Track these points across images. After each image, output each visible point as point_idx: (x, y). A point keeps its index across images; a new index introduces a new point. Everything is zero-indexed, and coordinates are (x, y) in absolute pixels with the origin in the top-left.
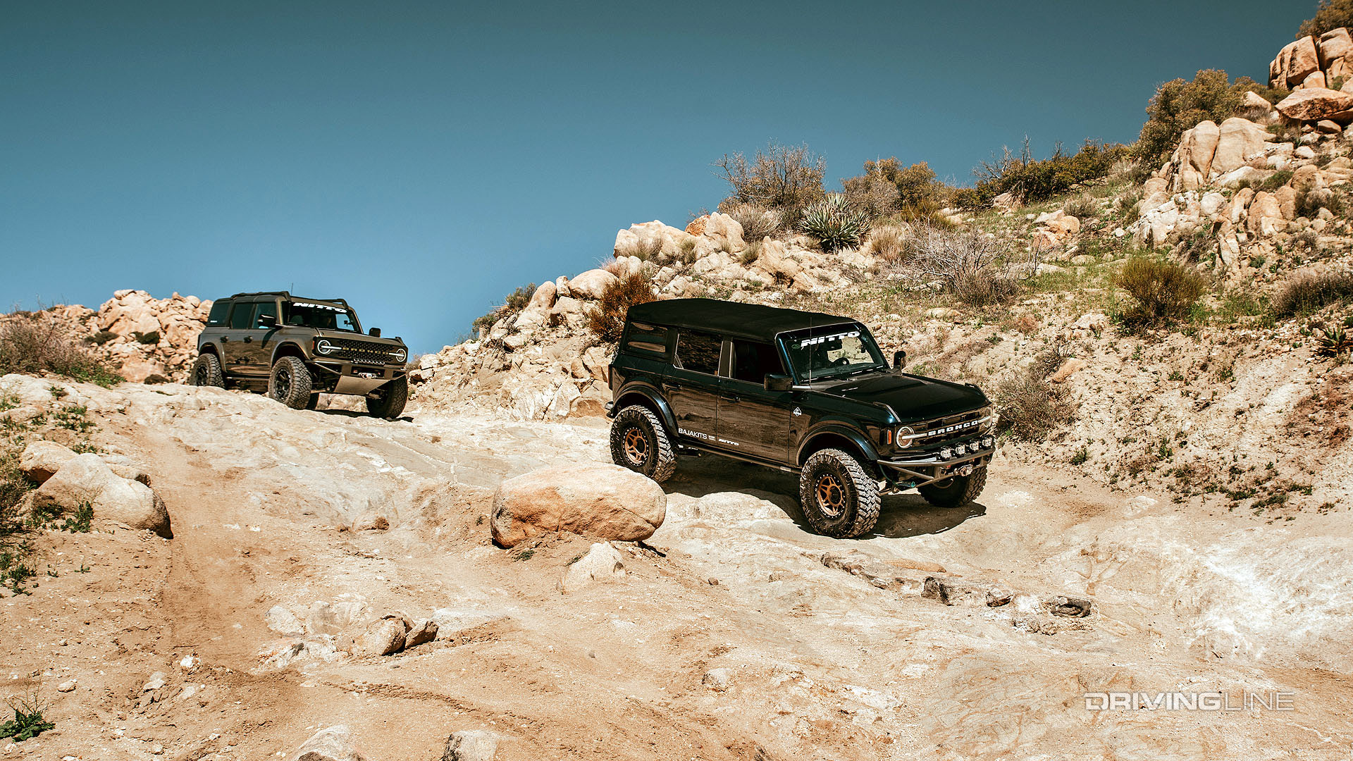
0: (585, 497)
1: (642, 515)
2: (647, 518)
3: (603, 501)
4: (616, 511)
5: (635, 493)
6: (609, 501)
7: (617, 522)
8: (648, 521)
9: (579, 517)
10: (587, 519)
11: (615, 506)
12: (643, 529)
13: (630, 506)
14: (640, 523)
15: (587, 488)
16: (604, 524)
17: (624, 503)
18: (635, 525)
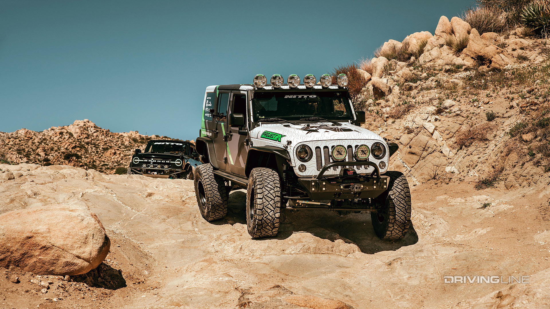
0: (16, 235)
1: (71, 252)
2: (77, 254)
3: (33, 239)
4: (45, 248)
5: (66, 231)
6: (38, 239)
7: (47, 257)
8: (79, 257)
9: (9, 254)
10: (17, 255)
11: (44, 244)
12: (73, 264)
13: (59, 243)
14: (69, 258)
15: (19, 228)
16: (35, 259)
17: (53, 241)
18: (65, 260)
